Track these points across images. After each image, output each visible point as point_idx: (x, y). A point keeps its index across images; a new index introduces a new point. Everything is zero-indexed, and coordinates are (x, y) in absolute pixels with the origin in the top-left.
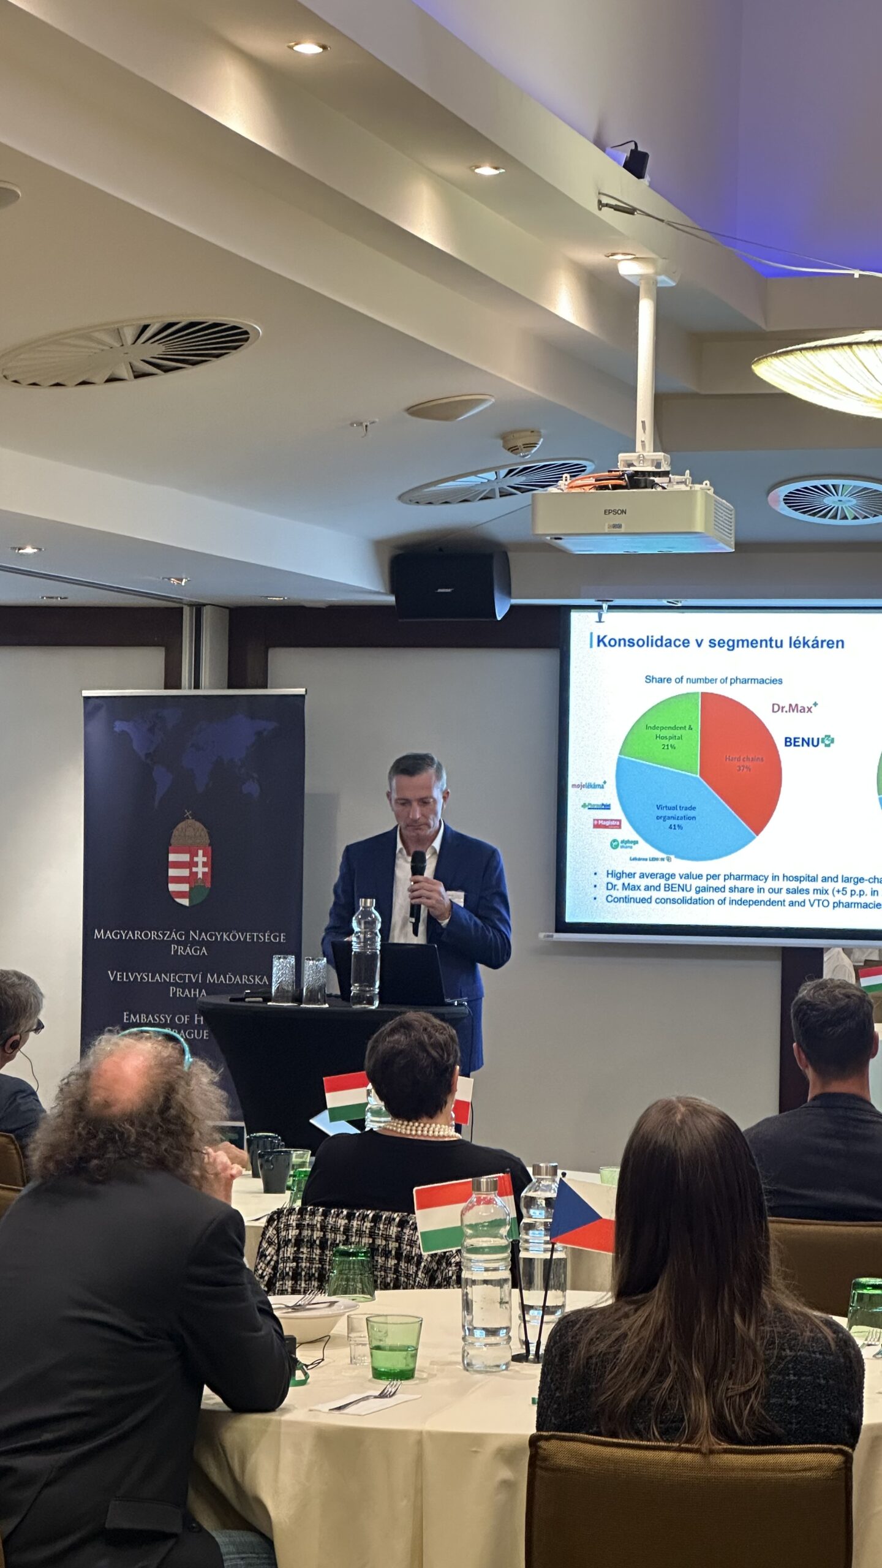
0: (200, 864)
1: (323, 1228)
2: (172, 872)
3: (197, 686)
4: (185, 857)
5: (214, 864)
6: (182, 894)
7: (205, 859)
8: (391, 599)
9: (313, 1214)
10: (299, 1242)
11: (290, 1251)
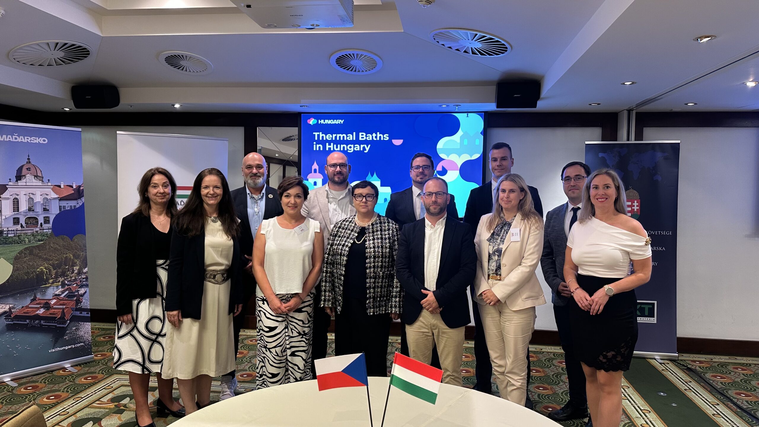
0: (636, 206)
5: (641, 206)
7: (638, 204)
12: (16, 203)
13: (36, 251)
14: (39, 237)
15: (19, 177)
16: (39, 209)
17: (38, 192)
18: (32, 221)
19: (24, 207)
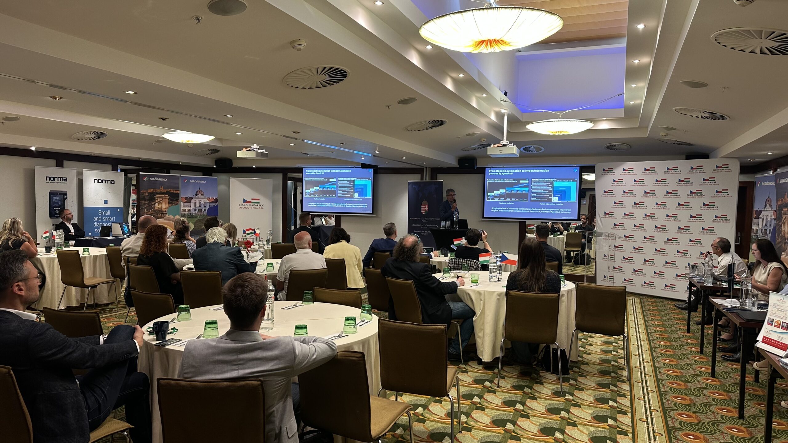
0: (426, 208)
1: (458, 262)
2: (422, 209)
3: (426, 180)
4: (424, 207)
5: (429, 208)
6: (423, 212)
8: (458, 166)
9: (457, 259)
10: (454, 263)
11: (453, 265)
12: (195, 203)
13: (201, 221)
14: (203, 216)
15: (196, 195)
16: (203, 206)
17: (202, 200)
18: (200, 210)
19: (198, 205)
